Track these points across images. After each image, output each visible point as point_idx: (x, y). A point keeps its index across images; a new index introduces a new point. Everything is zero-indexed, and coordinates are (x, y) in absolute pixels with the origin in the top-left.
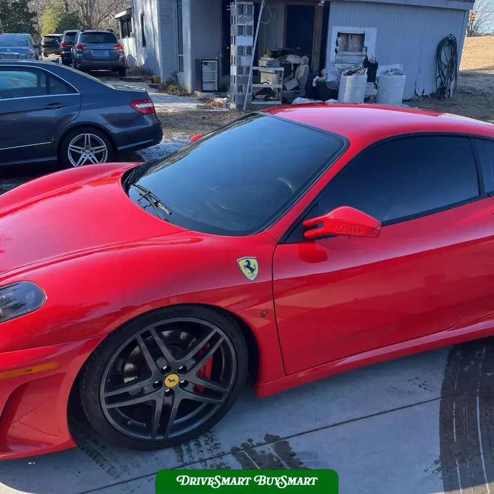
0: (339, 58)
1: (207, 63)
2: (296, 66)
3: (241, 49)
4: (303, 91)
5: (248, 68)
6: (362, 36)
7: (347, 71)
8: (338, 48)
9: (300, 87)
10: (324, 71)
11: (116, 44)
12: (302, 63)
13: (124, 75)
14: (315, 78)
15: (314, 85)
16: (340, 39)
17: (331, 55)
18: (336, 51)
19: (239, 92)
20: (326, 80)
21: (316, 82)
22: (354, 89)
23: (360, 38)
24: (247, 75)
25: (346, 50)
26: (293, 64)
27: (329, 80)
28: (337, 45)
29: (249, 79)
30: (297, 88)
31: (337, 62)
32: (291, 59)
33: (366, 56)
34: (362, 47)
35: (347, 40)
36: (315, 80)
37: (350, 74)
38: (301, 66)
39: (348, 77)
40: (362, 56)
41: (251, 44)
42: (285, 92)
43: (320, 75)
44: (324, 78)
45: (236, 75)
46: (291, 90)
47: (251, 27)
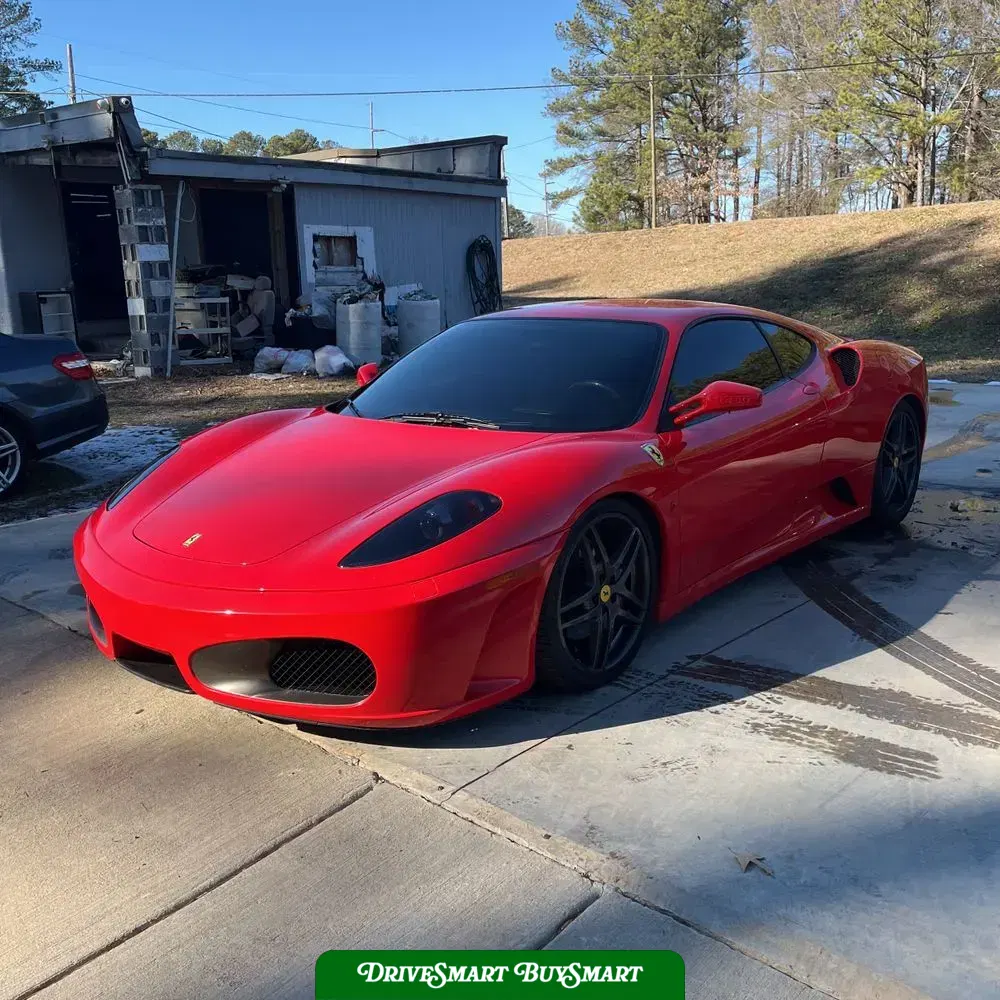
0: (320, 276)
1: (49, 298)
3: (147, 268)
5: (166, 300)
6: (352, 241)
7: (347, 297)
8: (317, 260)
10: (302, 300)
14: (287, 311)
15: (289, 324)
16: (318, 246)
17: (309, 274)
18: (315, 265)
19: (153, 344)
20: (311, 314)
21: (292, 318)
22: (366, 325)
23: (348, 243)
24: (167, 314)
25: (330, 263)
26: (241, 291)
27: (315, 314)
28: (315, 255)
31: (319, 283)
32: (236, 282)
33: (363, 272)
34: (354, 258)
35: (329, 248)
36: (288, 315)
37: (354, 300)
38: (255, 294)
39: (352, 306)
40: (357, 272)
41: (165, 257)
42: (237, 339)
43: (297, 307)
44: (306, 311)
45: (143, 313)
46: (248, 335)
47: (161, 228)
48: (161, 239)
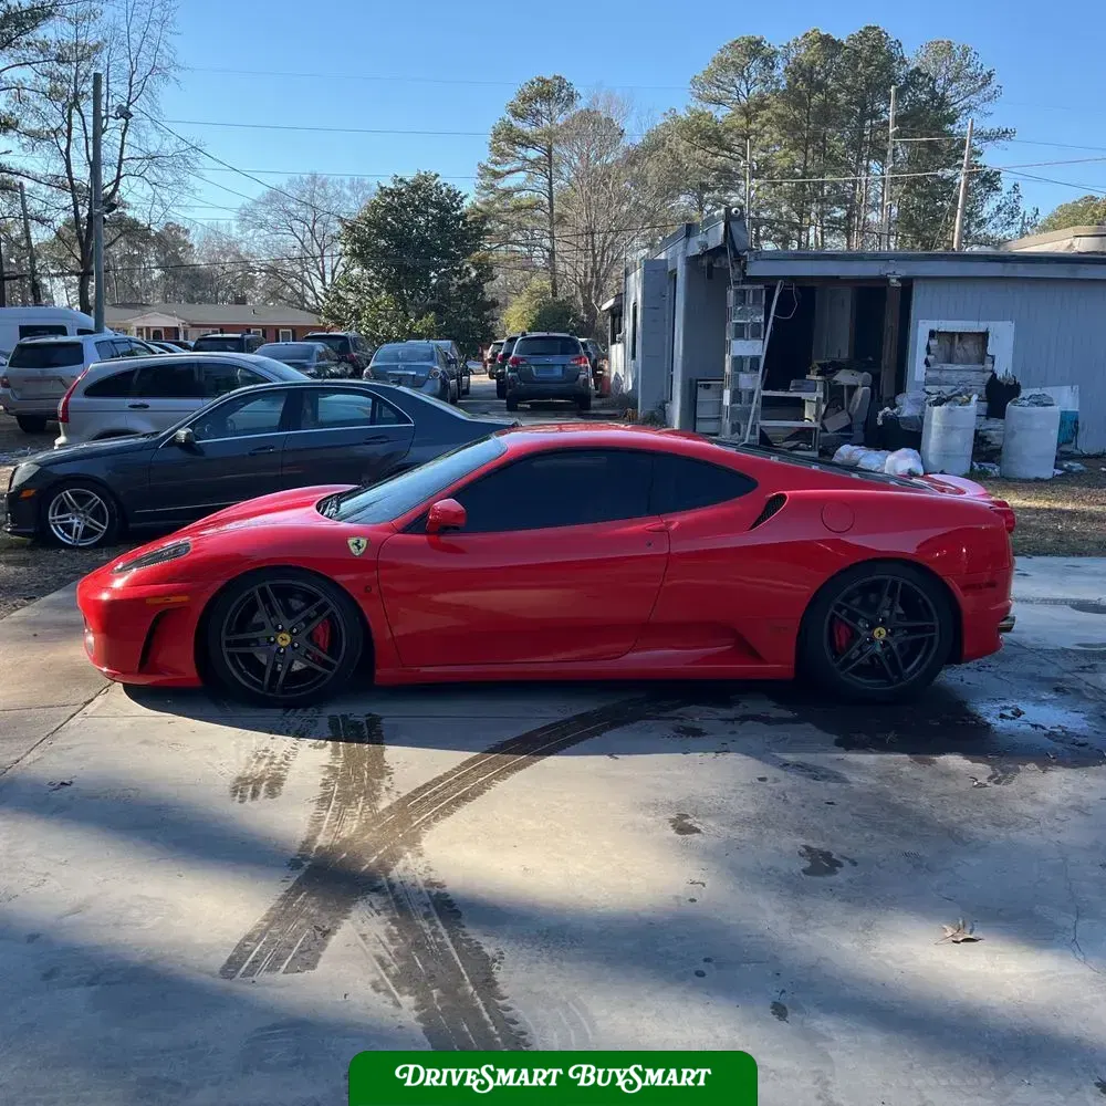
0: (930, 374)
1: (709, 385)
2: (853, 389)
3: (739, 362)
4: (858, 432)
5: (753, 393)
6: (983, 337)
7: (934, 397)
8: (931, 358)
9: (854, 427)
10: (899, 399)
11: (577, 356)
12: (860, 384)
13: (589, 409)
14: (882, 409)
15: (880, 422)
16: (934, 343)
17: (917, 370)
18: (927, 362)
20: (899, 413)
21: (884, 417)
22: (948, 429)
23: (980, 338)
24: (750, 405)
25: (950, 361)
26: (848, 386)
27: (905, 415)
28: (929, 353)
29: (752, 412)
30: (848, 428)
31: (929, 382)
32: (844, 378)
33: (992, 371)
34: (983, 356)
35: (952, 344)
36: (880, 414)
37: (939, 402)
38: (858, 390)
39: (936, 408)
40: (984, 371)
41: (757, 353)
42: (827, 435)
43: (894, 406)
44: (895, 411)
45: (729, 404)
46: (837, 431)
47: (759, 325)
48: (756, 335)
